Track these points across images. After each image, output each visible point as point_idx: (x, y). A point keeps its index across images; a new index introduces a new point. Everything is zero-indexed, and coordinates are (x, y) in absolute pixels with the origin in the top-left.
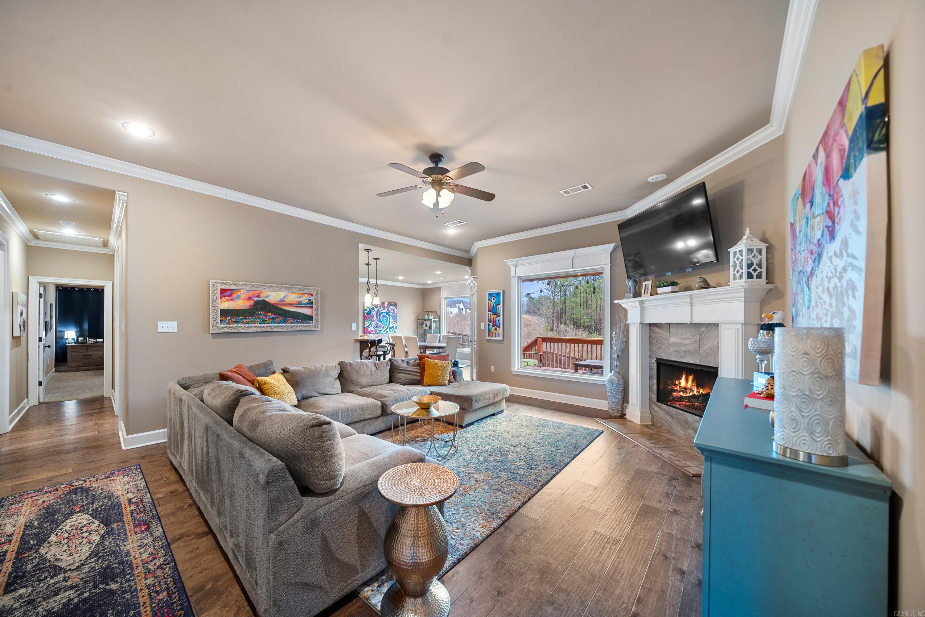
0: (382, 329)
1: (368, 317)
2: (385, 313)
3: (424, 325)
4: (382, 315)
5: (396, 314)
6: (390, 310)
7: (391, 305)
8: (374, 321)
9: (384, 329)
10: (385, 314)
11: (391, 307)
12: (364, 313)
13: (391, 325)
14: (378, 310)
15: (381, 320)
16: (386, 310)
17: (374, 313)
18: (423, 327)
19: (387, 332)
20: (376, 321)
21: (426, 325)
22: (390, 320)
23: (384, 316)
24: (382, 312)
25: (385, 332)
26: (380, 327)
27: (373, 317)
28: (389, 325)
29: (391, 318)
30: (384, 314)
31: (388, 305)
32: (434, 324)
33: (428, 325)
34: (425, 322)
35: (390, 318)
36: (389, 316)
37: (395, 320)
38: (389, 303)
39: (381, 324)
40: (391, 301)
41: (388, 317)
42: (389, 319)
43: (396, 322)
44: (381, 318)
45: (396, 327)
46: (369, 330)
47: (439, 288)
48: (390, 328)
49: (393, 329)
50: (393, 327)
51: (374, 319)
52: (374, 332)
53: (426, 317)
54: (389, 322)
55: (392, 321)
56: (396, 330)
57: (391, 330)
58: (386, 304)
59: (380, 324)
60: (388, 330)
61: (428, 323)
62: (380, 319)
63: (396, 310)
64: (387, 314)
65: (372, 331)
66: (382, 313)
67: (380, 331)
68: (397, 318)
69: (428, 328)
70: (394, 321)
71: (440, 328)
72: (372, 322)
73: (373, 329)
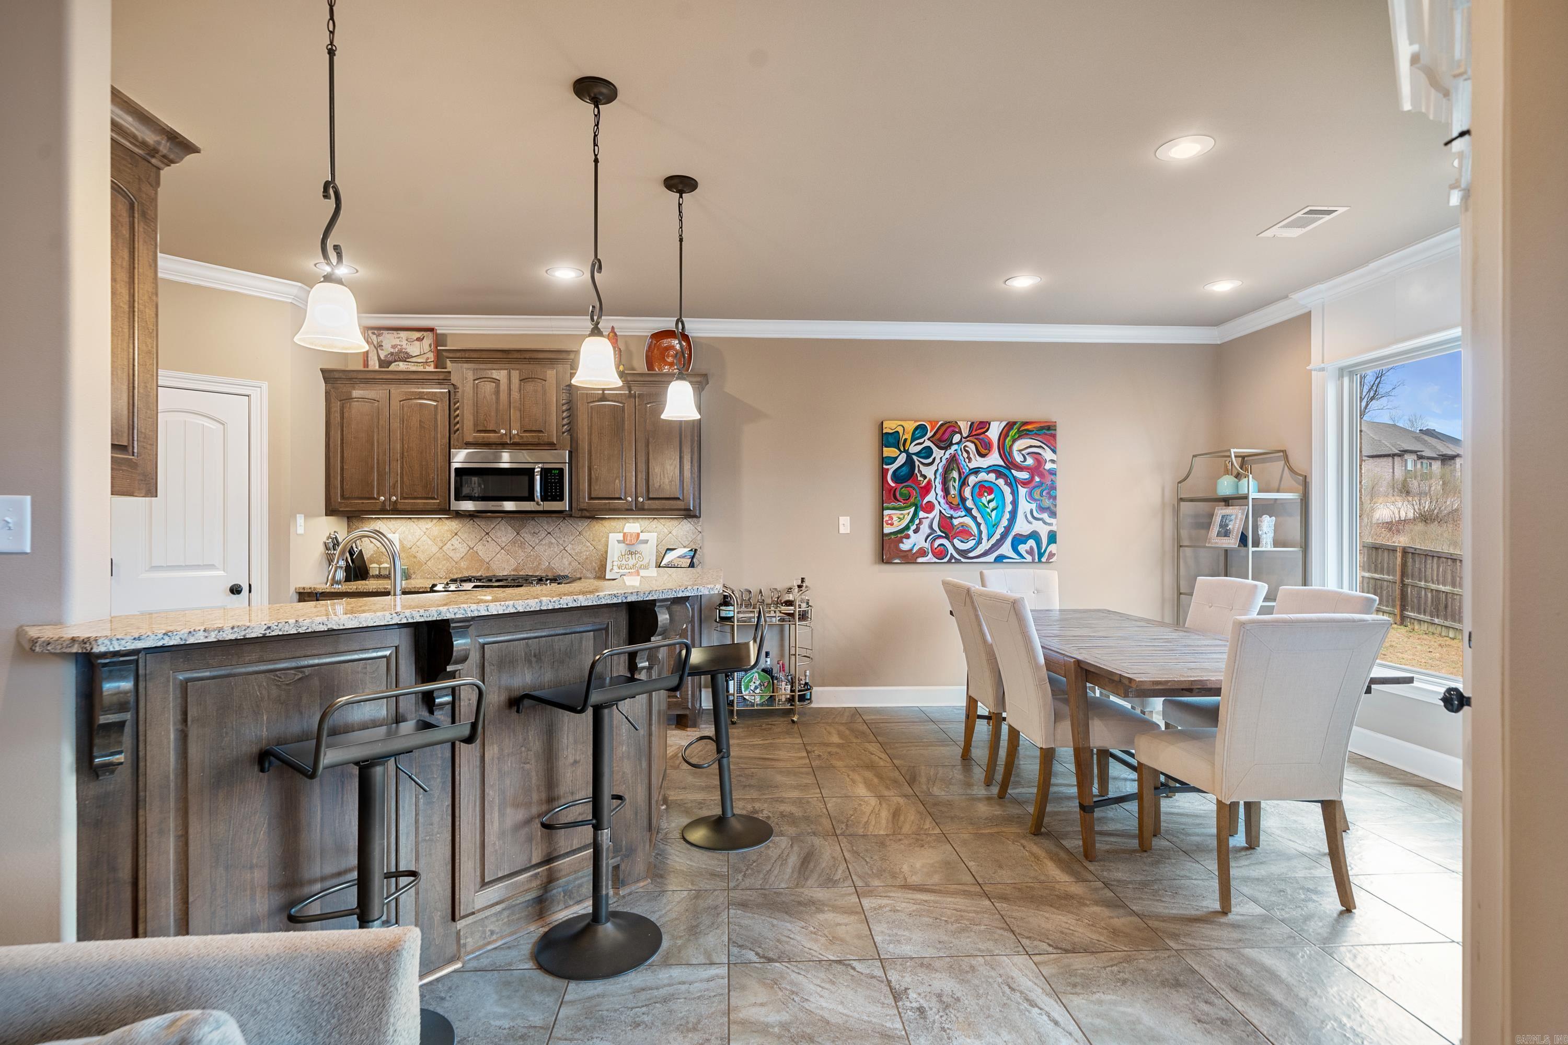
0: (971, 543)
1: (902, 490)
2: (990, 470)
3: (1215, 529)
4: (972, 480)
5: (1053, 473)
6: (1018, 458)
7: (1022, 434)
8: (929, 508)
9: (985, 545)
10: (992, 476)
11: (1021, 444)
12: (884, 473)
13: (1022, 527)
14: (953, 459)
15: (969, 504)
16: (994, 459)
17: (929, 472)
18: (1206, 538)
19: (1000, 559)
20: (941, 506)
21: (1223, 525)
22: (1015, 503)
23: (984, 488)
24: (973, 465)
25: (991, 558)
26: (965, 533)
27: (927, 489)
28: (1008, 529)
29: (1022, 491)
30: (983, 476)
31: (1003, 435)
32: (1267, 524)
33: (1236, 526)
34: (1221, 511)
35: (1014, 493)
36: (1013, 484)
37: (1047, 503)
38: (1010, 425)
39: (968, 520)
40: (1020, 414)
41: (1007, 490)
42: (1009, 498)
43: (1053, 514)
44: (967, 492)
45: (1052, 538)
46: (905, 546)
47: (1304, 320)
48: (1019, 540)
49: (1031, 542)
50: (1034, 535)
51: (930, 497)
52: (930, 557)
53: (1225, 486)
54: (1014, 514)
55: (1025, 506)
56: (1053, 548)
57: (1022, 548)
58: (994, 433)
59: (961, 520)
60: (1006, 549)
61: (1236, 517)
62: (963, 500)
63: (1047, 454)
64: (999, 474)
65: (922, 552)
66: (976, 471)
67: (964, 553)
68: (1059, 493)
69: (1232, 542)
70: (1041, 509)
71: (1305, 546)
72: (922, 514)
73: (927, 545)
